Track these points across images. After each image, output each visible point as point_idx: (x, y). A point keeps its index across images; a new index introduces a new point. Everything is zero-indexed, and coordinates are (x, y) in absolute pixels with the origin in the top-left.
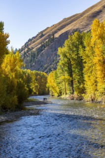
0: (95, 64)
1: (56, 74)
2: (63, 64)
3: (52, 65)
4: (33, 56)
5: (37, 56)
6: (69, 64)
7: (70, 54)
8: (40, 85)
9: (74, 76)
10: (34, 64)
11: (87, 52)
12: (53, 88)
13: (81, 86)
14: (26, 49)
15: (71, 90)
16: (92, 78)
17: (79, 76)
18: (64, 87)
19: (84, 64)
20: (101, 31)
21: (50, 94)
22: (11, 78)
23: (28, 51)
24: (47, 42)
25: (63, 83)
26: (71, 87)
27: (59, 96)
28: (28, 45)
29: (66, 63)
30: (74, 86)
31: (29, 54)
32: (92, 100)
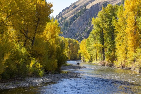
0: (127, 34)
1: (88, 41)
2: (96, 33)
3: (83, 34)
4: (67, 25)
5: (70, 25)
6: (101, 33)
7: (103, 24)
8: (73, 51)
9: (105, 44)
10: (67, 32)
11: (119, 23)
12: (85, 54)
13: (112, 53)
14: (60, 18)
15: (102, 57)
16: (123, 47)
17: (111, 44)
18: (95, 54)
19: (116, 34)
20: (133, 4)
21: (82, 59)
22: (51, 43)
23: (62, 20)
24: (79, 13)
25: (95, 50)
26: (102, 55)
27: (90, 62)
28: (61, 15)
29: (99, 32)
30: (106, 53)
31: (62, 23)
32: (122, 67)
